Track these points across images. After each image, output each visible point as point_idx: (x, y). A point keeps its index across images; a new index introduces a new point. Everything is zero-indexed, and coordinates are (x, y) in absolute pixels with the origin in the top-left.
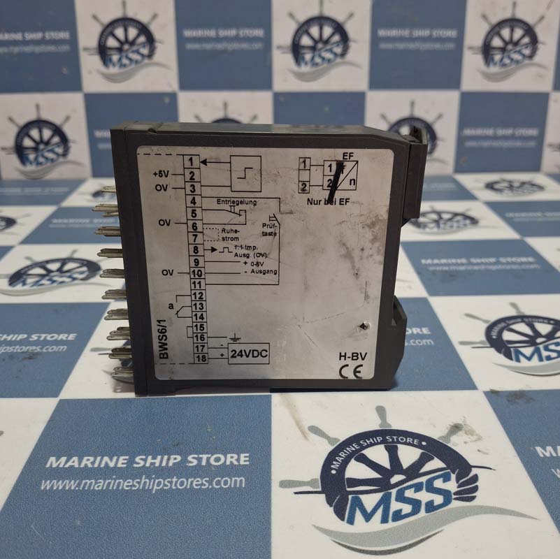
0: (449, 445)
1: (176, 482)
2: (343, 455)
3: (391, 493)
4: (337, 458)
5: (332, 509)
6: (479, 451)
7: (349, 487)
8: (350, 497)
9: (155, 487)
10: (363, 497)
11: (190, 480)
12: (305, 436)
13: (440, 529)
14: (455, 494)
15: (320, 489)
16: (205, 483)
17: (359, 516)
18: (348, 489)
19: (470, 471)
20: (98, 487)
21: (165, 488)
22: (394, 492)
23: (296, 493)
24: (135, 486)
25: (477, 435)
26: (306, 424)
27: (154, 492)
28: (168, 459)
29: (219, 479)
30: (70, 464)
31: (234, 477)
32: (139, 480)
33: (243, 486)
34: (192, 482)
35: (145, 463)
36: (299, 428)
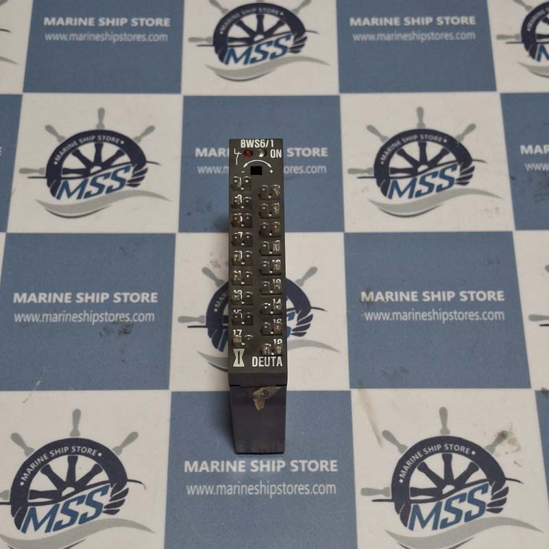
0: (493, 455)
1: (286, 487)
2: (409, 463)
3: (441, 503)
4: (404, 467)
5: (398, 516)
6: (515, 463)
7: (412, 496)
8: (412, 505)
9: (272, 493)
10: (421, 506)
11: (296, 486)
12: (380, 443)
13: (471, 537)
14: (489, 505)
15: (390, 498)
16: (307, 489)
17: (417, 523)
18: (412, 498)
19: (504, 483)
20: (230, 492)
21: (279, 493)
22: (444, 501)
23: (374, 501)
24: (256, 492)
25: (517, 445)
26: (381, 429)
27: (271, 497)
28: (276, 464)
29: (317, 485)
30: (202, 469)
31: (328, 483)
32: (258, 486)
33: (335, 492)
34: (297, 488)
35: (259, 468)
36: (376, 433)
